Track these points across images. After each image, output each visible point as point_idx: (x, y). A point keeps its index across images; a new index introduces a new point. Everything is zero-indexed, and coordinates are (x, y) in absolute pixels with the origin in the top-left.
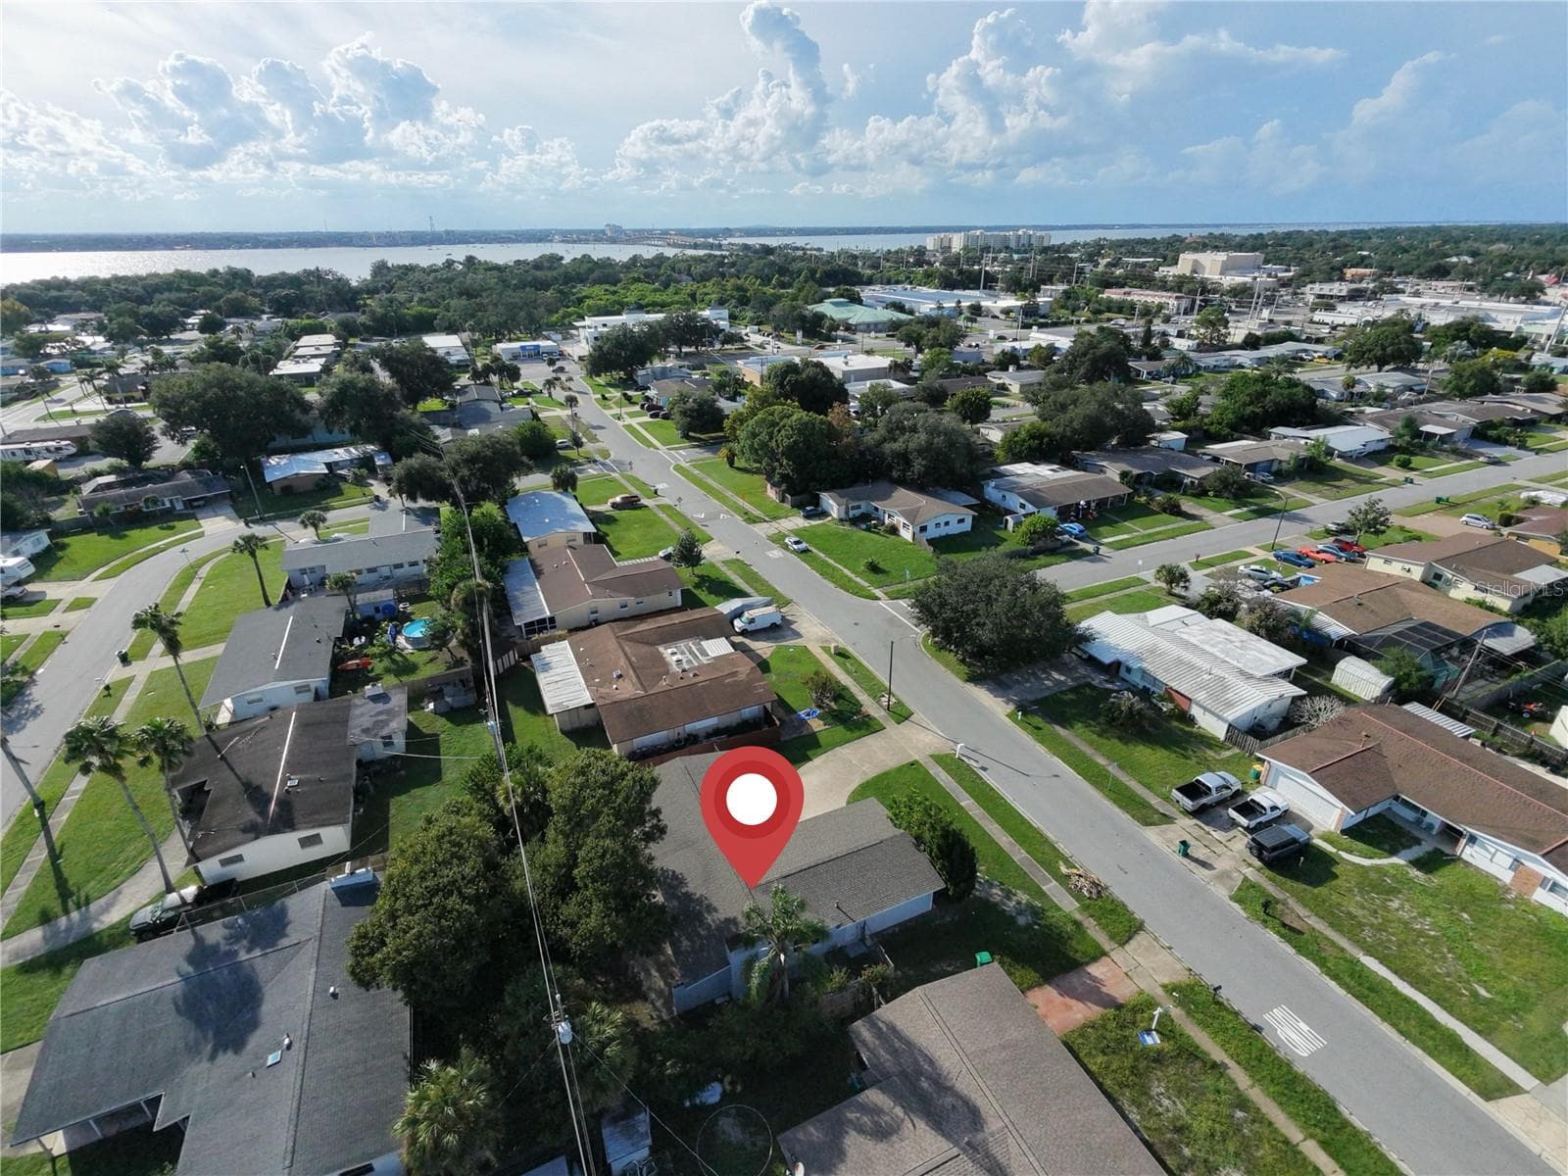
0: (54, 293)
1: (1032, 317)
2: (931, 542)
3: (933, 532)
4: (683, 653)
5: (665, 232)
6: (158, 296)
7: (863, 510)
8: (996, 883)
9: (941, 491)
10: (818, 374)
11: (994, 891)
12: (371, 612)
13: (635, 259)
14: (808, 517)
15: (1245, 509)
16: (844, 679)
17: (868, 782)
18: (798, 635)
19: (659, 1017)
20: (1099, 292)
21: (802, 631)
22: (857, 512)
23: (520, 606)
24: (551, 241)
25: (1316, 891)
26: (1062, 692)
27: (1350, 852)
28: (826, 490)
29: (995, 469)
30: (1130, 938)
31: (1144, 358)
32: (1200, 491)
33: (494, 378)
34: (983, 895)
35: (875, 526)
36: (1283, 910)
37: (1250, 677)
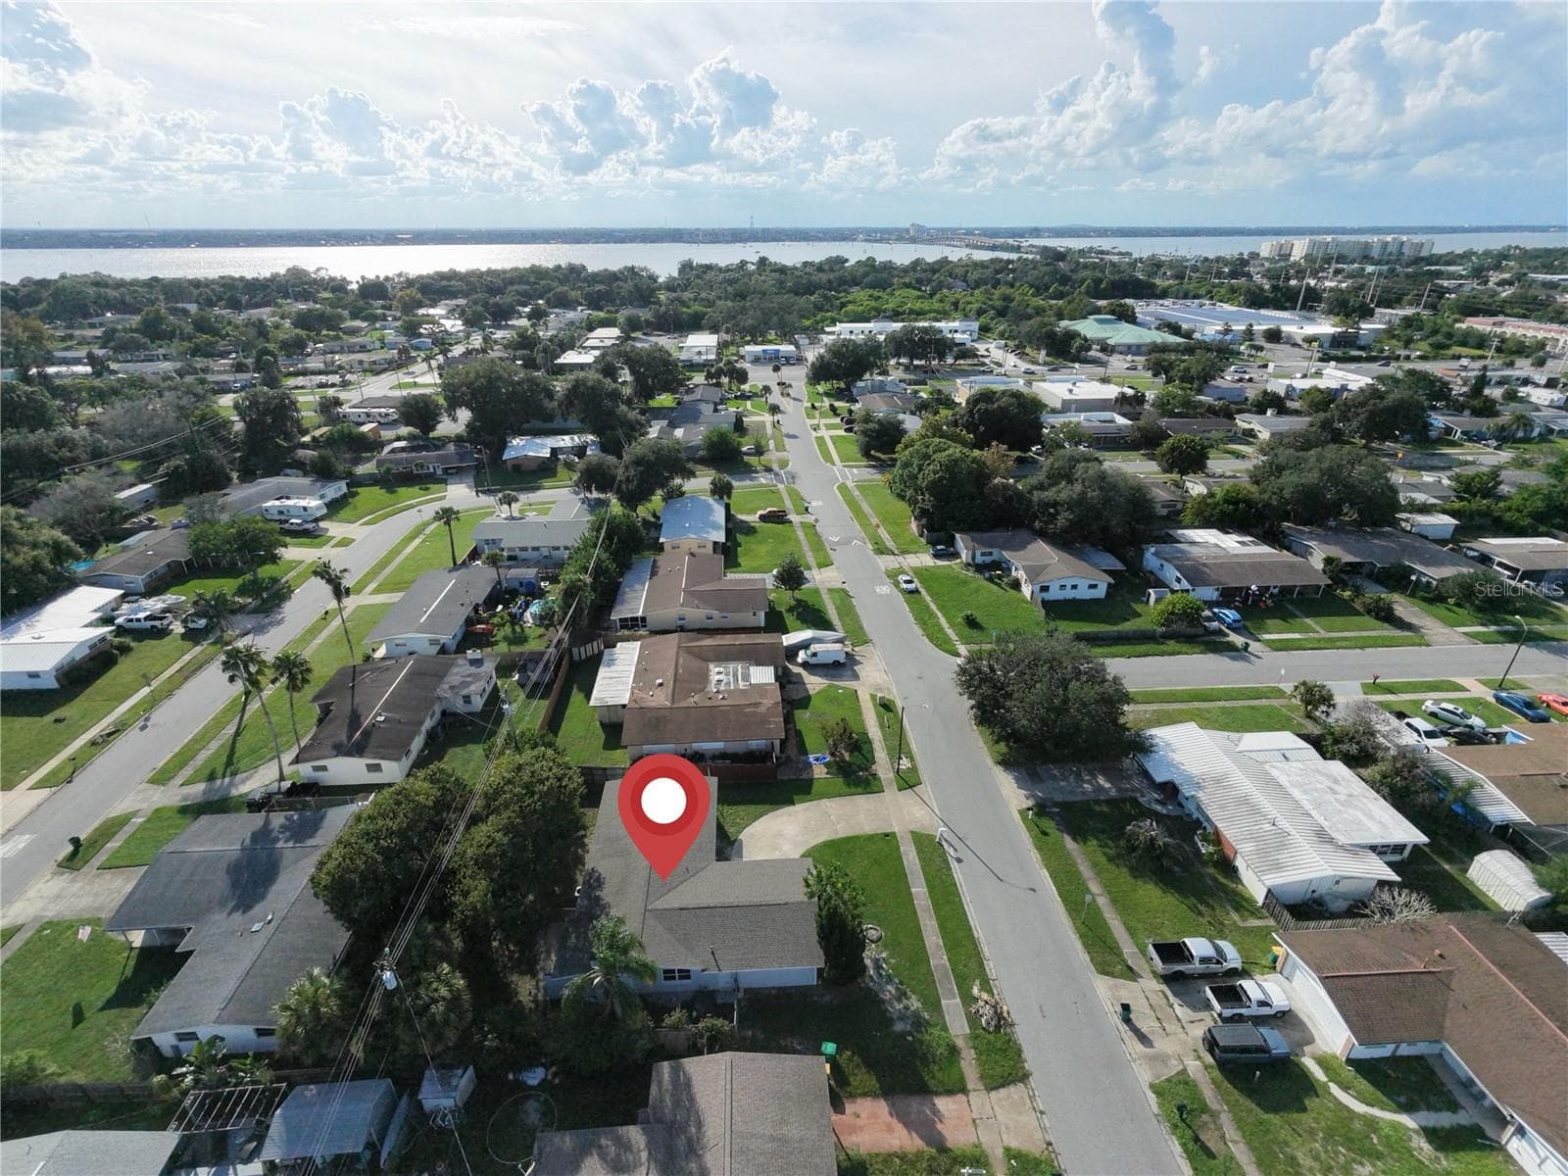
0: (444, 283)
1: (1340, 349)
2: (1045, 604)
3: (1054, 594)
4: (727, 674)
5: (969, 232)
6: (510, 288)
7: (994, 557)
8: (897, 981)
9: (1088, 548)
10: (1012, 405)
11: (889, 987)
12: (516, 584)
13: (917, 263)
14: (937, 556)
15: (1493, 628)
16: (874, 732)
17: (832, 841)
18: (856, 677)
19: (536, 995)
20: (1457, 321)
21: (862, 674)
22: (988, 559)
23: (623, 602)
24: (855, 240)
25: (1266, 1116)
26: (1097, 802)
27: (1345, 1088)
28: (962, 531)
29: (1171, 532)
30: (1003, 1086)
31: (1467, 412)
32: (1433, 596)
33: (725, 380)
34: (876, 988)
35: (1000, 577)
36: (1206, 1123)
37: (1331, 841)
